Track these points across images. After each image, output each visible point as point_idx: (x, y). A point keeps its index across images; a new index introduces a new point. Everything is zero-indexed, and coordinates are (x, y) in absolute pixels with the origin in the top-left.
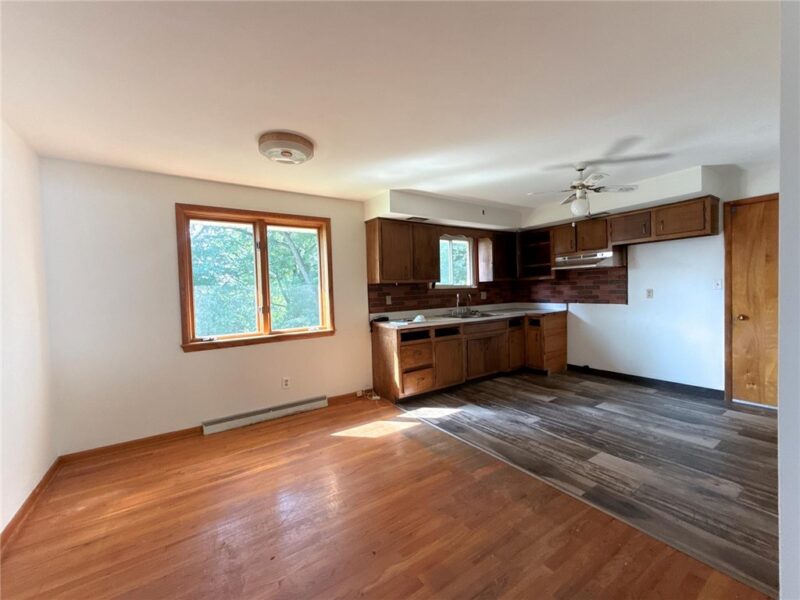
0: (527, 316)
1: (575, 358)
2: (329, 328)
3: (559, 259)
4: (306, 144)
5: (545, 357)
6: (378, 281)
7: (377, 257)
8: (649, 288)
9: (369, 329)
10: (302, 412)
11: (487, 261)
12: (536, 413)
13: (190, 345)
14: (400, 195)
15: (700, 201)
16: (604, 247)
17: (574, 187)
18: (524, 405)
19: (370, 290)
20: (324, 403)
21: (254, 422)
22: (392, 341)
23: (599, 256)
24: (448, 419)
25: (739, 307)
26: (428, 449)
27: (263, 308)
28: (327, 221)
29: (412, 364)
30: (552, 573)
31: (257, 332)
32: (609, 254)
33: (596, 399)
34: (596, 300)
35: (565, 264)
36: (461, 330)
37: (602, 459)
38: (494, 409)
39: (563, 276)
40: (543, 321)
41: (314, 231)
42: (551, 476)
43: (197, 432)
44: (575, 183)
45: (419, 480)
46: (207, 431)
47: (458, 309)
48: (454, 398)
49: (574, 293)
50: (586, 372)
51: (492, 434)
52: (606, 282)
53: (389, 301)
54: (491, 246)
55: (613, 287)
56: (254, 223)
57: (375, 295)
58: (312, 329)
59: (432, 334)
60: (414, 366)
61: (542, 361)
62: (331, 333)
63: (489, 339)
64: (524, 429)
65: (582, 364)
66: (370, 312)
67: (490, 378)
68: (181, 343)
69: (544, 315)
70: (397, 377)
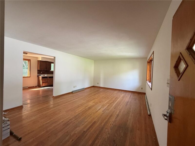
2: (29, 76)
6: (39, 69)
9: (37, 77)
19: (38, 71)
20: (28, 88)
22: (41, 78)
28: (30, 60)
41: (27, 61)
53: (41, 72)
58: (26, 76)
59: (48, 78)
60: (44, 82)
66: (38, 74)
70: (41, 84)
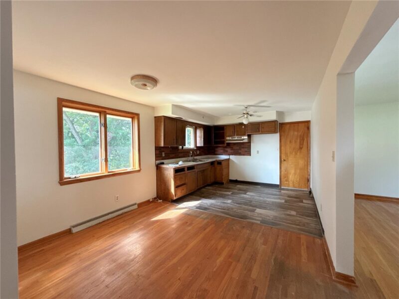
0: (216, 161)
1: (232, 177)
2: (137, 168)
3: (228, 138)
4: (154, 81)
5: (223, 177)
6: (162, 145)
7: (162, 134)
8: (258, 150)
9: (155, 168)
10: (126, 213)
11: (201, 137)
12: (229, 199)
13: (63, 181)
14: (176, 107)
15: (275, 122)
16: (244, 135)
17: (244, 114)
18: (223, 196)
19: (156, 149)
20: (136, 207)
21: (101, 221)
22: (170, 173)
23: (243, 138)
24: (199, 205)
25: (283, 157)
26: (199, 218)
27: (105, 159)
28: (138, 115)
29: (179, 183)
30: (265, 247)
31: (100, 172)
32: (246, 137)
33: (245, 192)
34: (240, 154)
35: (230, 140)
36: (196, 167)
37: (258, 210)
38: (213, 199)
39: (229, 144)
40: (223, 163)
41: (130, 120)
42: (248, 219)
43: (69, 232)
44: (245, 112)
45: (205, 230)
46: (74, 230)
47: (190, 158)
48: (194, 197)
49: (232, 151)
50: (236, 182)
51: (219, 209)
52: (243, 148)
53: (163, 155)
54: (203, 132)
55: (246, 150)
56: (100, 113)
57: (158, 152)
59: (186, 169)
61: (222, 179)
62: (139, 171)
63: (204, 171)
64: (229, 205)
65: (235, 179)
66: (156, 160)
67: (204, 187)
68: (58, 180)
69: (223, 160)
70: (173, 190)
